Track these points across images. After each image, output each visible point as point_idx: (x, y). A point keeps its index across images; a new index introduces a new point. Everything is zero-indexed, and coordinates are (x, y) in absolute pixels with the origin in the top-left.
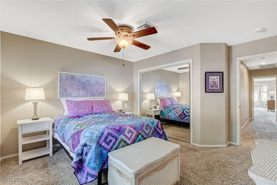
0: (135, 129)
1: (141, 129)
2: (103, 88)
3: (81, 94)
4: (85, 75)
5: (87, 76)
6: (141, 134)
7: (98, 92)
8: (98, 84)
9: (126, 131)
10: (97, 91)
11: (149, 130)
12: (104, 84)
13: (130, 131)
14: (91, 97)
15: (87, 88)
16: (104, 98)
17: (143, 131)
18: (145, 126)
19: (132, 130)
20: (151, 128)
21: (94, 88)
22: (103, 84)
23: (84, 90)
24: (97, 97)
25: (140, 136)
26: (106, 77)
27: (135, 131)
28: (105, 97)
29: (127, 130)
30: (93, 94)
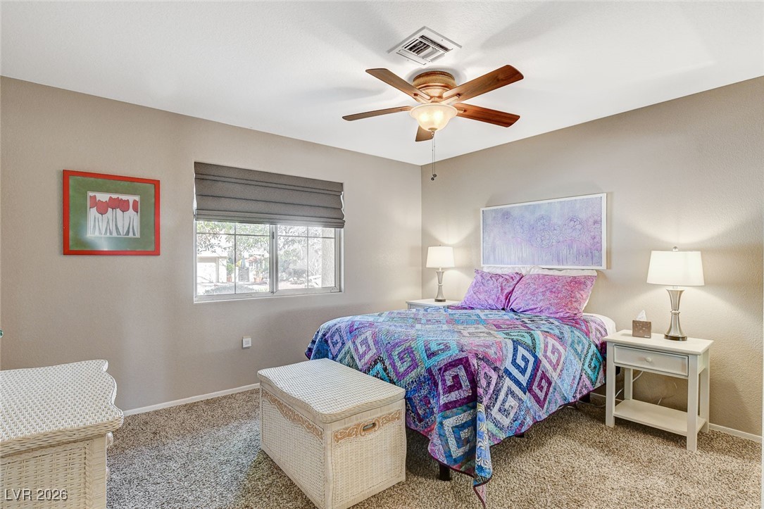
0: (376, 343)
1: (387, 351)
2: (592, 234)
3: (524, 255)
4: (534, 205)
5: (539, 205)
6: (384, 363)
7: (575, 250)
8: (572, 223)
9: (360, 338)
10: (570, 247)
11: (406, 365)
12: (595, 222)
13: (365, 342)
14: (553, 265)
15: (539, 239)
16: (597, 271)
17: (390, 356)
18: (399, 350)
19: (371, 342)
20: (414, 365)
21: (561, 239)
22: (591, 221)
23: (532, 245)
24: (571, 265)
25: (379, 366)
26: (604, 196)
27: (374, 348)
28: (604, 267)
29: (363, 337)
30: (558, 256)
